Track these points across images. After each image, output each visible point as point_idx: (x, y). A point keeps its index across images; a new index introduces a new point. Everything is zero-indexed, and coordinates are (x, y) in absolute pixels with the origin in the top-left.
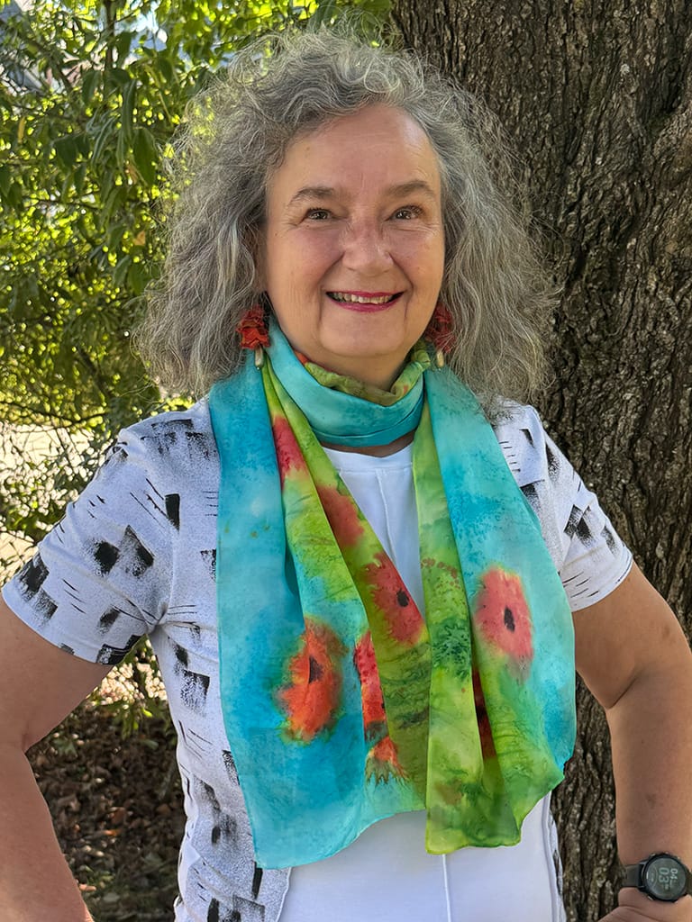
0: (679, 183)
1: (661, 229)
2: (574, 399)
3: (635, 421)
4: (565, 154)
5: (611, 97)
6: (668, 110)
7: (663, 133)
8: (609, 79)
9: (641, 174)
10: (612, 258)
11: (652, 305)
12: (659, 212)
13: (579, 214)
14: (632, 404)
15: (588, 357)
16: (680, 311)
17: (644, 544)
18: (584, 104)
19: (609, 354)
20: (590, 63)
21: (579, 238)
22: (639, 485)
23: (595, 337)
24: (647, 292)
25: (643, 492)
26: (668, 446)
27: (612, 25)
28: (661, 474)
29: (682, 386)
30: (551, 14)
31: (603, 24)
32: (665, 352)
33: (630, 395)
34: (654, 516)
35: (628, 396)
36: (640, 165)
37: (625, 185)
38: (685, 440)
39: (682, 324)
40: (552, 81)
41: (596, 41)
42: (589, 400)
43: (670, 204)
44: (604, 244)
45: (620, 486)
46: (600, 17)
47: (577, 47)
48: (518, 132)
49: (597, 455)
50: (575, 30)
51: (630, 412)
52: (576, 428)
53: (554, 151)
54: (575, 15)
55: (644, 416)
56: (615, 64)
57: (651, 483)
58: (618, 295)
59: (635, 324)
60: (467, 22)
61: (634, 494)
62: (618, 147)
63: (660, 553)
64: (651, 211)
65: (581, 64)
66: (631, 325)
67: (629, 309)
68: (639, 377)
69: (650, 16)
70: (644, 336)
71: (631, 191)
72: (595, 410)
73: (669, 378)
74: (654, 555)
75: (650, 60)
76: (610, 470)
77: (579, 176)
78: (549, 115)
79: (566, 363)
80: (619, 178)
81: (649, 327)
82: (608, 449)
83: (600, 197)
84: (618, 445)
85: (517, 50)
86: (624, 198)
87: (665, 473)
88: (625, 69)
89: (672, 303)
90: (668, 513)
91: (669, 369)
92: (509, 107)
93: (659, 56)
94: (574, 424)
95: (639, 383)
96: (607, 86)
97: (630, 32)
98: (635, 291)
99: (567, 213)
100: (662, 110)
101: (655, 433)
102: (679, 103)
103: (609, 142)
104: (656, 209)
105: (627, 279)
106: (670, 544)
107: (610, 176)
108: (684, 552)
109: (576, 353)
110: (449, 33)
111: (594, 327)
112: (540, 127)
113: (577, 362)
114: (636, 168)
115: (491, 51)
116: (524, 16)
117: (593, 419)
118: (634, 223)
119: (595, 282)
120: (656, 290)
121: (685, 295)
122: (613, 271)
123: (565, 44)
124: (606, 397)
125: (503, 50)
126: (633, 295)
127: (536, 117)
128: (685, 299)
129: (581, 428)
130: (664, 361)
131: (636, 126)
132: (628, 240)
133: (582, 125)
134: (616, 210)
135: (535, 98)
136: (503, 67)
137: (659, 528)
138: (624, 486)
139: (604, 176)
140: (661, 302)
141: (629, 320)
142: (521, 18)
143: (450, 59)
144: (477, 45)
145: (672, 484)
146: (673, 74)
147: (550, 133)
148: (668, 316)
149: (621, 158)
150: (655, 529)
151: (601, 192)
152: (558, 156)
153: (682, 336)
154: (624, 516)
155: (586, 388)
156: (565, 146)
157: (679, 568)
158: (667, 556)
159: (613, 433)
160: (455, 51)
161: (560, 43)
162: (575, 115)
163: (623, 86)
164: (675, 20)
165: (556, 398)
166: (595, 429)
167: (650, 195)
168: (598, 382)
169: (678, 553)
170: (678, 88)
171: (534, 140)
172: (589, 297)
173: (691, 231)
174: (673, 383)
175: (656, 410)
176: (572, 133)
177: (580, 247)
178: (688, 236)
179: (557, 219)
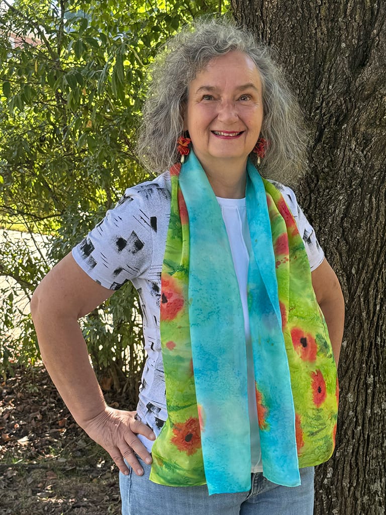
0: (367, 99)
1: (358, 120)
2: (316, 199)
3: (344, 209)
4: (315, 84)
5: (337, 58)
6: (363, 65)
7: (360, 75)
8: (336, 50)
9: (350, 94)
10: (335, 132)
11: (353, 156)
12: (358, 112)
13: (321, 112)
14: (343, 201)
15: (323, 179)
16: (366, 159)
17: (346, 267)
18: (324, 61)
19: (333, 178)
20: (327, 42)
21: (321, 122)
22: (345, 239)
23: (326, 170)
24: (351, 149)
25: (347, 243)
26: (359, 221)
27: (338, 24)
28: (355, 234)
29: (366, 194)
30: (310, 18)
31: (333, 24)
32: (358, 177)
33: (342, 197)
34: (352, 253)
35: (341, 198)
36: (350, 90)
37: (342, 99)
38: (367, 219)
39: (366, 165)
40: (310, 49)
41: (330, 32)
42: (323, 199)
43: (363, 108)
44: (332, 126)
45: (336, 240)
46: (332, 20)
47: (322, 34)
48: (294, 72)
49: (326, 225)
50: (321, 26)
51: (342, 205)
52: (317, 212)
53: (310, 82)
54: (321, 19)
55: (348, 207)
56: (339, 43)
57: (350, 239)
58: (337, 150)
59: (345, 164)
60: (271, 20)
61: (343, 243)
62: (339, 81)
63: (353, 271)
64: (354, 111)
65: (323, 42)
66: (343, 165)
67: (342, 157)
68: (346, 189)
69: (355, 21)
70: (349, 170)
71: (345, 102)
72: (325, 204)
73: (360, 190)
74: (351, 272)
75: (355, 41)
76: (332, 232)
77: (322, 94)
78: (308, 65)
79: (313, 181)
80: (339, 96)
81: (351, 166)
82: (331, 223)
83: (330, 104)
84: (336, 221)
85: (294, 34)
86: (341, 105)
87: (357, 234)
88: (343, 45)
89: (362, 155)
90: (358, 253)
91: (360, 185)
92: (290, 60)
93: (359, 40)
94: (316, 210)
95: (346, 192)
96: (335, 52)
97: (346, 28)
98: (345, 149)
99: (315, 111)
100: (359, 66)
101: (353, 215)
102: (368, 62)
103: (336, 79)
104: (356, 111)
105: (342, 143)
106: (358, 267)
107: (335, 94)
108: (365, 271)
109: (317, 176)
110: (262, 24)
111: (326, 165)
112: (304, 70)
113: (318, 181)
114: (348, 92)
115: (282, 33)
116: (298, 18)
117: (324, 208)
118: (346, 116)
119: (327, 144)
120: (355, 149)
121: (368, 151)
122: (335, 139)
123: (316, 32)
124: (330, 198)
125: (288, 34)
126: (345, 150)
127: (302, 66)
128: (368, 153)
129: (319, 212)
130: (358, 181)
131: (348, 72)
132: (343, 125)
133: (323, 70)
134: (338, 110)
135: (302, 57)
136: (288, 42)
137: (354, 260)
138: (338, 240)
139: (333, 94)
140: (357, 154)
141: (342, 162)
142: (297, 19)
143: (263, 37)
144: (276, 31)
145: (360, 239)
146: (365, 49)
147: (308, 73)
148: (360, 161)
149: (341, 87)
150: (352, 260)
151: (331, 102)
152: (312, 84)
153: (366, 170)
154: (338, 254)
155: (321, 193)
156: (315, 80)
157: (362, 279)
158: (357, 273)
159: (333, 215)
160: (265, 33)
161: (314, 32)
162: (320, 66)
163: (342, 53)
164: (367, 24)
165: (308, 198)
166: (325, 213)
167: (354, 104)
168: (328, 191)
169: (362, 272)
170: (367, 55)
171: (301, 76)
172: (324, 151)
173: (372, 122)
174: (362, 192)
175: (354, 204)
176: (319, 74)
177: (321, 127)
178: (370, 124)
179: (311, 113)
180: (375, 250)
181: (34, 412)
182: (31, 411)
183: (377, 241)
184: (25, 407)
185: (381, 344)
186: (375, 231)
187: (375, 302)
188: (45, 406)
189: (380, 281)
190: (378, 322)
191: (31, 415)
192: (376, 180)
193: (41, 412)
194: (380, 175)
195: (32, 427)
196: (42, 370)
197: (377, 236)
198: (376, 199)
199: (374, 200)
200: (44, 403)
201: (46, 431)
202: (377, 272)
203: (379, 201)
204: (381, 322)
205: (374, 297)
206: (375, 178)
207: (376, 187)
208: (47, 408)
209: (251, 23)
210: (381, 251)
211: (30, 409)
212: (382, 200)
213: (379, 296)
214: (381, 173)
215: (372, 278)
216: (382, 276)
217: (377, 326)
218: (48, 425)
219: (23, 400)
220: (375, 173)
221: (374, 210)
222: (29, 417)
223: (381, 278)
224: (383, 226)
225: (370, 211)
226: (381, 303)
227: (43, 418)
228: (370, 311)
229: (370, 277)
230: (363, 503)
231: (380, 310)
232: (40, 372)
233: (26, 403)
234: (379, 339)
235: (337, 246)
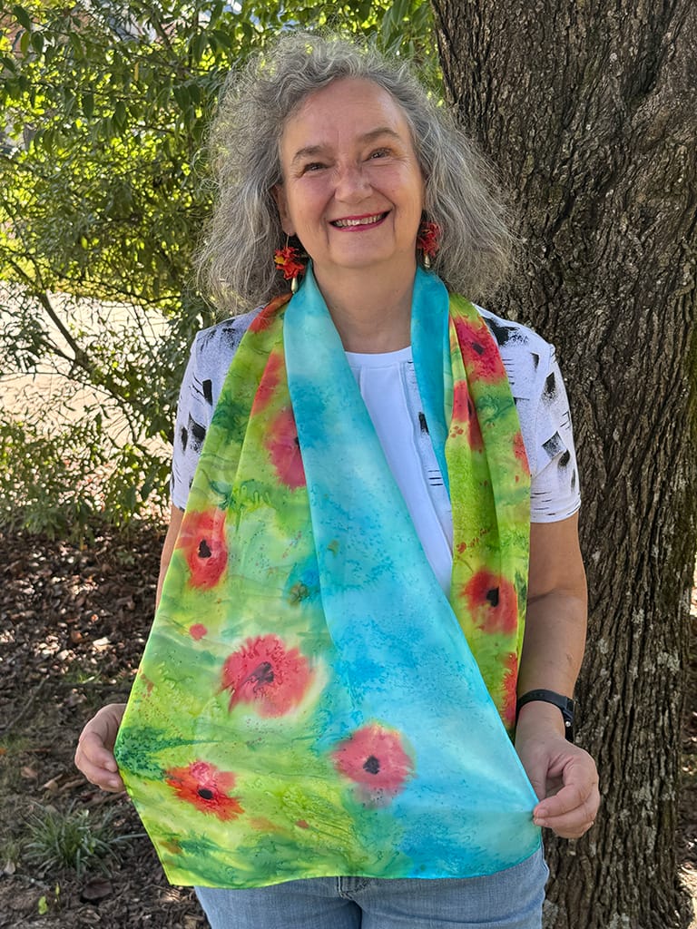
0: (650, 149)
1: (633, 183)
2: (557, 312)
3: (604, 332)
4: (562, 120)
5: (602, 77)
6: (645, 91)
7: (640, 109)
8: (600, 64)
9: (621, 140)
10: (593, 204)
11: (623, 243)
12: (633, 170)
13: (570, 167)
14: (602, 318)
15: (569, 279)
16: (644, 249)
17: (604, 429)
18: (580, 82)
19: (587, 278)
20: (586, 50)
21: (570, 185)
22: (603, 382)
23: (576, 264)
24: (619, 232)
25: (606, 388)
26: (629, 353)
27: (605, 21)
28: (621, 374)
29: (642, 307)
30: (559, 10)
31: (598, 20)
32: (630, 279)
33: (601, 311)
34: (614, 406)
35: (599, 312)
36: (621, 133)
37: (607, 147)
38: (642, 349)
39: (645, 259)
40: (556, 63)
41: (592, 34)
42: (568, 313)
43: (642, 165)
44: (589, 193)
45: (588, 382)
46: (597, 15)
47: (577, 37)
48: (526, 100)
49: (572, 357)
50: (576, 24)
51: (600, 324)
52: (557, 334)
53: (554, 117)
54: (577, 12)
55: (611, 329)
56: (606, 53)
57: (612, 382)
58: (596, 233)
59: (608, 256)
60: (493, 12)
61: (599, 389)
62: (604, 117)
63: (616, 437)
64: (627, 169)
65: (580, 51)
66: (605, 256)
67: (604, 244)
68: (608, 298)
69: (636, 17)
70: (614, 266)
71: (612, 153)
72: (572, 322)
73: (632, 300)
74: (611, 438)
75: (633, 51)
76: (581, 369)
77: (572, 138)
78: (552, 89)
79: (553, 283)
80: (603, 142)
81: (619, 259)
82: (580, 353)
83: (587, 155)
84: (589, 350)
85: (530, 36)
86: (606, 157)
87: (624, 374)
88: (614, 57)
89: (639, 242)
90: (625, 406)
91: (632, 293)
92: (521, 80)
93: (641, 48)
94: (555, 331)
95: (609, 302)
96: (598, 69)
97: (619, 29)
98: (610, 230)
99: (561, 166)
100: (639, 92)
101: (618, 342)
102: (654, 86)
103: (598, 114)
104: (631, 168)
105: (604, 221)
106: (625, 430)
107: (596, 139)
108: (635, 437)
109: (560, 275)
110: (477, 19)
111: (576, 256)
112: (544, 98)
113: (561, 283)
114: (617, 135)
115: (510, 36)
116: (538, 10)
117: (570, 328)
118: (613, 177)
119: (579, 222)
120: (626, 231)
121: (649, 236)
122: (593, 214)
123: (568, 34)
124: (581, 312)
125: (519, 36)
126: (608, 233)
127: (542, 90)
128: (649, 239)
129: (560, 334)
130: (629, 286)
131: (619, 102)
132: (607, 191)
133: (577, 98)
134: (599, 166)
135: (542, 75)
136: (519, 49)
137: (617, 417)
138: (592, 382)
139: (592, 139)
140: (630, 241)
141: (604, 253)
142: (535, 11)
143: (477, 39)
144: (499, 31)
145: (628, 383)
146: (651, 64)
147: (552, 103)
148: (634, 252)
149: (606, 127)
150: (614, 417)
151: (588, 152)
152: (557, 121)
153: (645, 268)
154: (590, 406)
155: (566, 304)
156: (563, 114)
157: (630, 450)
158: (621, 439)
159: (585, 340)
160: (482, 33)
161: (564, 33)
162: (572, 90)
163: (611, 70)
164: (655, 22)
165: (543, 309)
166: (571, 336)
167: (627, 157)
168: (577, 299)
169: (630, 438)
170: (654, 75)
171: (539, 107)
172: (574, 233)
173: (657, 187)
174: (635, 305)
175: (621, 324)
176: (569, 104)
177: (570, 193)
178: (654, 191)
179: (553, 170)
180: (654, 401)
181: (123, 596)
182: (120, 594)
183: (658, 387)
184: (110, 587)
185: (659, 558)
186: (655, 371)
187: (651, 488)
188: (142, 586)
189: (662, 453)
190: (655, 521)
191: (119, 601)
192: (660, 285)
193: (133, 597)
194: (668, 277)
195: (117, 621)
196: (146, 527)
197: (659, 379)
198: (659, 316)
199: (655, 318)
200: (141, 583)
201: (139, 629)
202: (657, 438)
203: (664, 320)
204: (660, 522)
205: (650, 479)
206: (659, 282)
207: (660, 296)
208: (145, 591)
209: (461, 16)
210: (664, 404)
211: (118, 591)
212: (669, 319)
213: (659, 479)
214: (671, 274)
215: (648, 449)
216: (666, 445)
217: (654, 527)
218: (143, 618)
219: (110, 575)
220: (660, 274)
221: (655, 335)
222: (115, 605)
223: (664, 449)
224: (669, 362)
225: (649, 337)
226: (661, 490)
227: (136, 607)
228: (642, 503)
229: (644, 446)
230: (619, 822)
231: (660, 501)
232: (142, 530)
233: (113, 581)
234: (656, 550)
235: (589, 394)
